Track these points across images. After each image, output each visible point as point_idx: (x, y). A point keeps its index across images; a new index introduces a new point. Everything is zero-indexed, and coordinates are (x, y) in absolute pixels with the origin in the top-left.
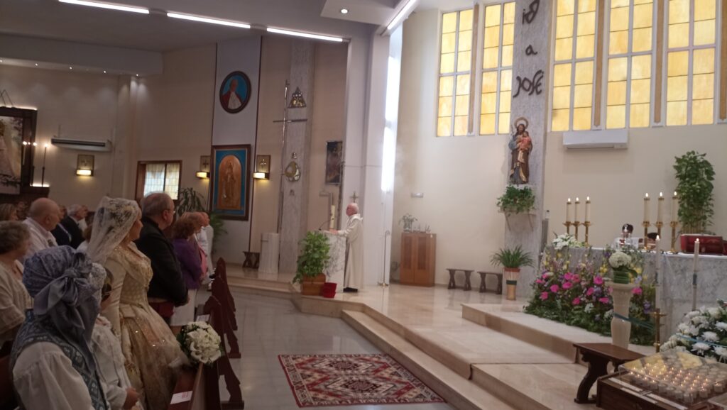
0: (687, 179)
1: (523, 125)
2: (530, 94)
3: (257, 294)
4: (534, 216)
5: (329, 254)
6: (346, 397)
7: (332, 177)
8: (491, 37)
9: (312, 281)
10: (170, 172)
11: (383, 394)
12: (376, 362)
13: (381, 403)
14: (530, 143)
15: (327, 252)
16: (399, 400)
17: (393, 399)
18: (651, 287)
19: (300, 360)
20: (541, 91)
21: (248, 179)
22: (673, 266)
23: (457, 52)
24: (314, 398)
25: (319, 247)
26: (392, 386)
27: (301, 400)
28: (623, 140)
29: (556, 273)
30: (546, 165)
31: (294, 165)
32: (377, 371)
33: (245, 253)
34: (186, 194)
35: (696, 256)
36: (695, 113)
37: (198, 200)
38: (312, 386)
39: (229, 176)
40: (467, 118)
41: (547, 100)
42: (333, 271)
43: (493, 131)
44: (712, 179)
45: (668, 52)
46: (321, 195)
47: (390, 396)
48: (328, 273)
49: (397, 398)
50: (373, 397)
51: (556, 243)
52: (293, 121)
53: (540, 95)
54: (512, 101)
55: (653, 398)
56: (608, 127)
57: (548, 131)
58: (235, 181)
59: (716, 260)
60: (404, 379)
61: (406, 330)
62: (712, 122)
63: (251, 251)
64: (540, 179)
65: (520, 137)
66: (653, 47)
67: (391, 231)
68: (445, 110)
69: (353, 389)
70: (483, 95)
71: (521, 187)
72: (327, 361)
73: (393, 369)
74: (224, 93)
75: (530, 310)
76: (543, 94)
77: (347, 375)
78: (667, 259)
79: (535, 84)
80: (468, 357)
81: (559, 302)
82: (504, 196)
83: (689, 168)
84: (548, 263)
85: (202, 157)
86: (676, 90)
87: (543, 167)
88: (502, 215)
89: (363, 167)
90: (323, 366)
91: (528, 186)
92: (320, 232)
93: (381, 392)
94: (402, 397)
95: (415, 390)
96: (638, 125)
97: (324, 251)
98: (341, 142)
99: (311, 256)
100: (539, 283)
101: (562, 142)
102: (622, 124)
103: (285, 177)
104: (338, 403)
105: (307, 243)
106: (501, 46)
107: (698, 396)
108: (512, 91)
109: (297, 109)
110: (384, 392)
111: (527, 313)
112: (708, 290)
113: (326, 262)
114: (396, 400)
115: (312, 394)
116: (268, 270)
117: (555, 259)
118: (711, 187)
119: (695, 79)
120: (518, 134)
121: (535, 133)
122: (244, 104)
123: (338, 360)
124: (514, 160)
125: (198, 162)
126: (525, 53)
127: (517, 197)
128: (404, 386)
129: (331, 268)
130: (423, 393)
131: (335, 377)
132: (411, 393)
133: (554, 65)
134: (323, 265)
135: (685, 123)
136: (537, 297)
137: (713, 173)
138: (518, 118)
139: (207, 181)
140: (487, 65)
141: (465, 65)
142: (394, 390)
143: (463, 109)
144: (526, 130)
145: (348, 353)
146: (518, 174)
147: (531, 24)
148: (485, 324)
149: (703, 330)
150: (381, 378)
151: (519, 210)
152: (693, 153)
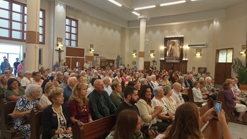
10: (229, 52)
34: (236, 60)
85: (242, 46)
139: (245, 55)
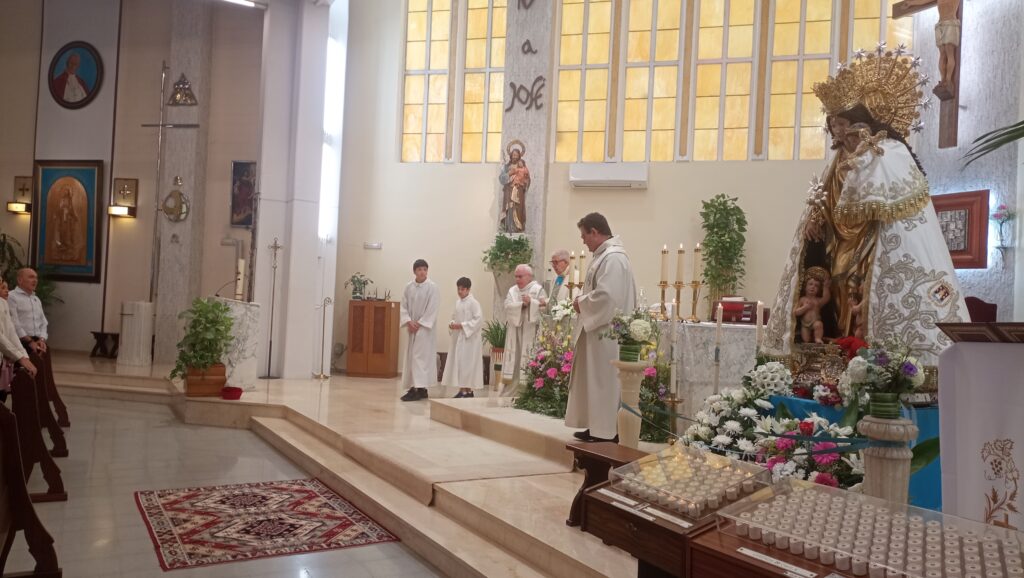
0: (715, 230)
1: (518, 151)
2: (528, 109)
3: (113, 399)
5: (231, 333)
6: (244, 549)
7: (242, 216)
8: (476, 24)
9: (203, 375)
11: (305, 538)
12: (297, 491)
13: (301, 552)
14: (527, 176)
15: (228, 329)
16: (329, 545)
17: (318, 544)
18: (668, 367)
19: (172, 498)
20: (541, 105)
21: (98, 218)
22: (694, 338)
23: (429, 41)
24: (190, 555)
25: (214, 322)
26: (320, 524)
27: (168, 559)
28: (644, 178)
29: (553, 352)
30: (548, 208)
31: (178, 196)
32: (298, 503)
33: (96, 335)
35: (719, 325)
36: (726, 146)
37: (10, 248)
38: (188, 537)
39: (66, 211)
40: (443, 137)
41: (549, 119)
42: (238, 359)
43: (479, 157)
44: (744, 230)
45: (697, 65)
46: (222, 244)
47: (316, 540)
48: (230, 362)
49: (324, 542)
50: (288, 544)
51: (555, 311)
52: (176, 126)
53: (540, 111)
54: (504, 117)
55: (651, 514)
56: (625, 160)
57: (551, 161)
58: (76, 220)
59: (744, 330)
60: (339, 513)
61: (346, 442)
62: (745, 158)
63: (106, 330)
64: (540, 227)
65: (514, 166)
66: (679, 55)
67: (332, 298)
68: (413, 125)
69: (258, 534)
70: (466, 106)
71: (515, 236)
72: (217, 496)
74: (56, 76)
75: (521, 404)
76: (544, 110)
77: (249, 514)
78: (687, 330)
79: (534, 95)
80: (429, 473)
81: (557, 390)
82: (493, 248)
83: (718, 216)
84: (545, 339)
85: (16, 177)
86: (705, 114)
87: (545, 210)
88: (490, 275)
89: (290, 202)
90: (210, 503)
91: (524, 235)
92: (217, 299)
93: (299, 536)
94: (333, 540)
95: (354, 528)
96: (660, 159)
97: (222, 328)
98: (255, 163)
99: (201, 336)
100: (533, 367)
101: (568, 176)
102: (641, 156)
103: (163, 216)
104: (230, 558)
105: (195, 317)
106: (490, 38)
107: (707, 508)
108: (504, 102)
109: (181, 107)
110: (305, 535)
111: (516, 407)
112: (734, 369)
114: (324, 545)
115: (189, 547)
116: (134, 361)
117: (553, 333)
118: (742, 240)
119: (728, 101)
120: (511, 162)
121: (533, 163)
122: (91, 95)
123: (236, 492)
124: (506, 199)
125: (10, 185)
126: (520, 52)
127: (509, 250)
128: (339, 522)
129: (236, 355)
130: (366, 530)
131: (228, 519)
132: (348, 532)
133: (559, 70)
134: (221, 350)
135: (715, 158)
136: (530, 386)
137: (745, 223)
139: (27, 218)
140: (471, 63)
141: (441, 61)
142: (321, 531)
143: (438, 125)
144: (522, 158)
145: (254, 481)
146: (512, 218)
147: (529, 10)
148: (460, 426)
149: (724, 419)
150: (304, 514)
152: (723, 196)
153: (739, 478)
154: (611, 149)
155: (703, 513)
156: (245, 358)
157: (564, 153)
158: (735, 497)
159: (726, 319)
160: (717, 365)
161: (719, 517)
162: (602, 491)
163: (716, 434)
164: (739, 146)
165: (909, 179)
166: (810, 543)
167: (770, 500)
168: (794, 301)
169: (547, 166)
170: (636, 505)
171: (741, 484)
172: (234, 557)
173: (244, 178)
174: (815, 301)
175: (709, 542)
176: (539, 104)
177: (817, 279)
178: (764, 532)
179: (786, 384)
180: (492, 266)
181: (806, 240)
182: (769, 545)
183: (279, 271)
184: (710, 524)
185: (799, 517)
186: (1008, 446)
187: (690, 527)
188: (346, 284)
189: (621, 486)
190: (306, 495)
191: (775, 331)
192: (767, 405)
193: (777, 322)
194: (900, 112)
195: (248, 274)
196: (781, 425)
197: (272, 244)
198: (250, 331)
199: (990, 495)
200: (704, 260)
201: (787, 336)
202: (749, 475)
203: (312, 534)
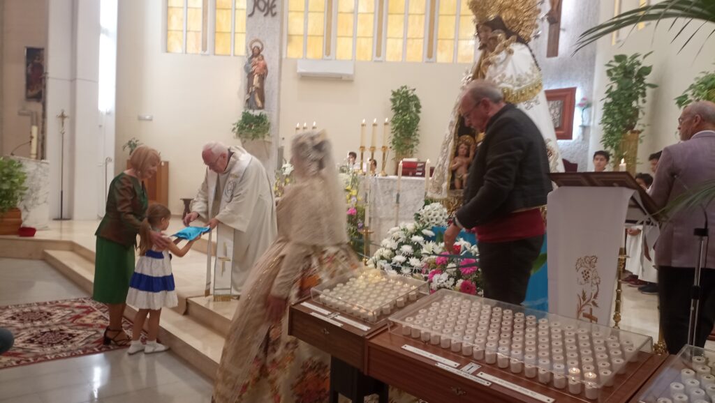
0: (400, 111)
1: (258, 48)
2: (265, 15)
4: (270, 143)
5: (25, 185)
6: (27, 355)
7: (35, 92)
11: (81, 344)
12: (78, 307)
13: (76, 356)
14: (265, 67)
15: (22, 181)
16: (100, 349)
17: (92, 349)
18: (363, 207)
20: (276, 14)
22: (383, 187)
25: (9, 176)
26: (93, 333)
28: (350, 72)
30: (282, 92)
32: (78, 317)
35: (399, 178)
36: (408, 51)
40: (200, 36)
41: (282, 24)
42: (32, 205)
43: (229, 51)
44: (419, 112)
46: (20, 114)
47: (89, 346)
48: (25, 208)
49: (97, 347)
50: (65, 349)
51: (285, 168)
53: (275, 18)
54: (247, 21)
55: (339, 321)
56: (338, 58)
57: (284, 56)
59: (417, 181)
62: (421, 61)
64: (276, 106)
65: (255, 59)
67: (112, 157)
68: (175, 23)
69: (41, 343)
70: (217, 11)
71: (257, 113)
72: (9, 313)
73: (99, 313)
76: (278, 17)
77: (35, 327)
78: (378, 181)
79: (270, 6)
80: (184, 290)
82: (240, 121)
83: (402, 101)
84: (277, 189)
86: (394, 28)
87: (279, 94)
88: (239, 141)
89: (73, 80)
91: (264, 112)
92: (12, 158)
93: (76, 343)
96: (363, 59)
97: (16, 180)
98: (43, 49)
101: (295, 68)
102: (349, 56)
104: (14, 363)
107: (382, 314)
108: (247, 9)
110: (82, 342)
112: (410, 208)
113: (21, 194)
114: (96, 349)
117: (283, 184)
118: (418, 119)
119: (410, 18)
120: (253, 56)
121: (270, 58)
123: (26, 310)
124: (250, 84)
127: (252, 123)
129: (30, 202)
131: (16, 332)
134: (17, 199)
135: (400, 59)
137: (420, 107)
138: (253, 39)
142: (95, 338)
143: (197, 25)
144: (261, 53)
145: (42, 300)
146: (254, 99)
149: (401, 244)
150: (81, 325)
151: (255, 136)
152: (406, 87)
153: (406, 290)
154: (328, 50)
155: (379, 318)
156: (39, 204)
157: (293, 52)
158: (403, 304)
159: (405, 174)
160: (398, 206)
161: (389, 321)
162: (305, 304)
163: (395, 255)
164: (417, 51)
165: (530, 72)
166: (455, 339)
167: (428, 307)
168: (451, 160)
169: (281, 61)
170: (329, 314)
171: (407, 294)
172: (18, 362)
173: (35, 60)
174: (465, 160)
175: (382, 341)
176: (274, 11)
177: (466, 144)
178: (422, 332)
179: (443, 218)
180: (239, 134)
181: (460, 116)
182: (426, 342)
183: (67, 136)
184: (384, 326)
185: (448, 319)
186: (594, 260)
187: (368, 330)
188: (124, 147)
189: (319, 300)
190: (85, 310)
191: (437, 181)
192: (430, 233)
193: (439, 175)
194: (525, 24)
195: (40, 137)
196: (439, 247)
197: (60, 114)
198: (42, 184)
199: (581, 295)
200: (392, 132)
201: (445, 185)
202: (414, 287)
203: (87, 340)
